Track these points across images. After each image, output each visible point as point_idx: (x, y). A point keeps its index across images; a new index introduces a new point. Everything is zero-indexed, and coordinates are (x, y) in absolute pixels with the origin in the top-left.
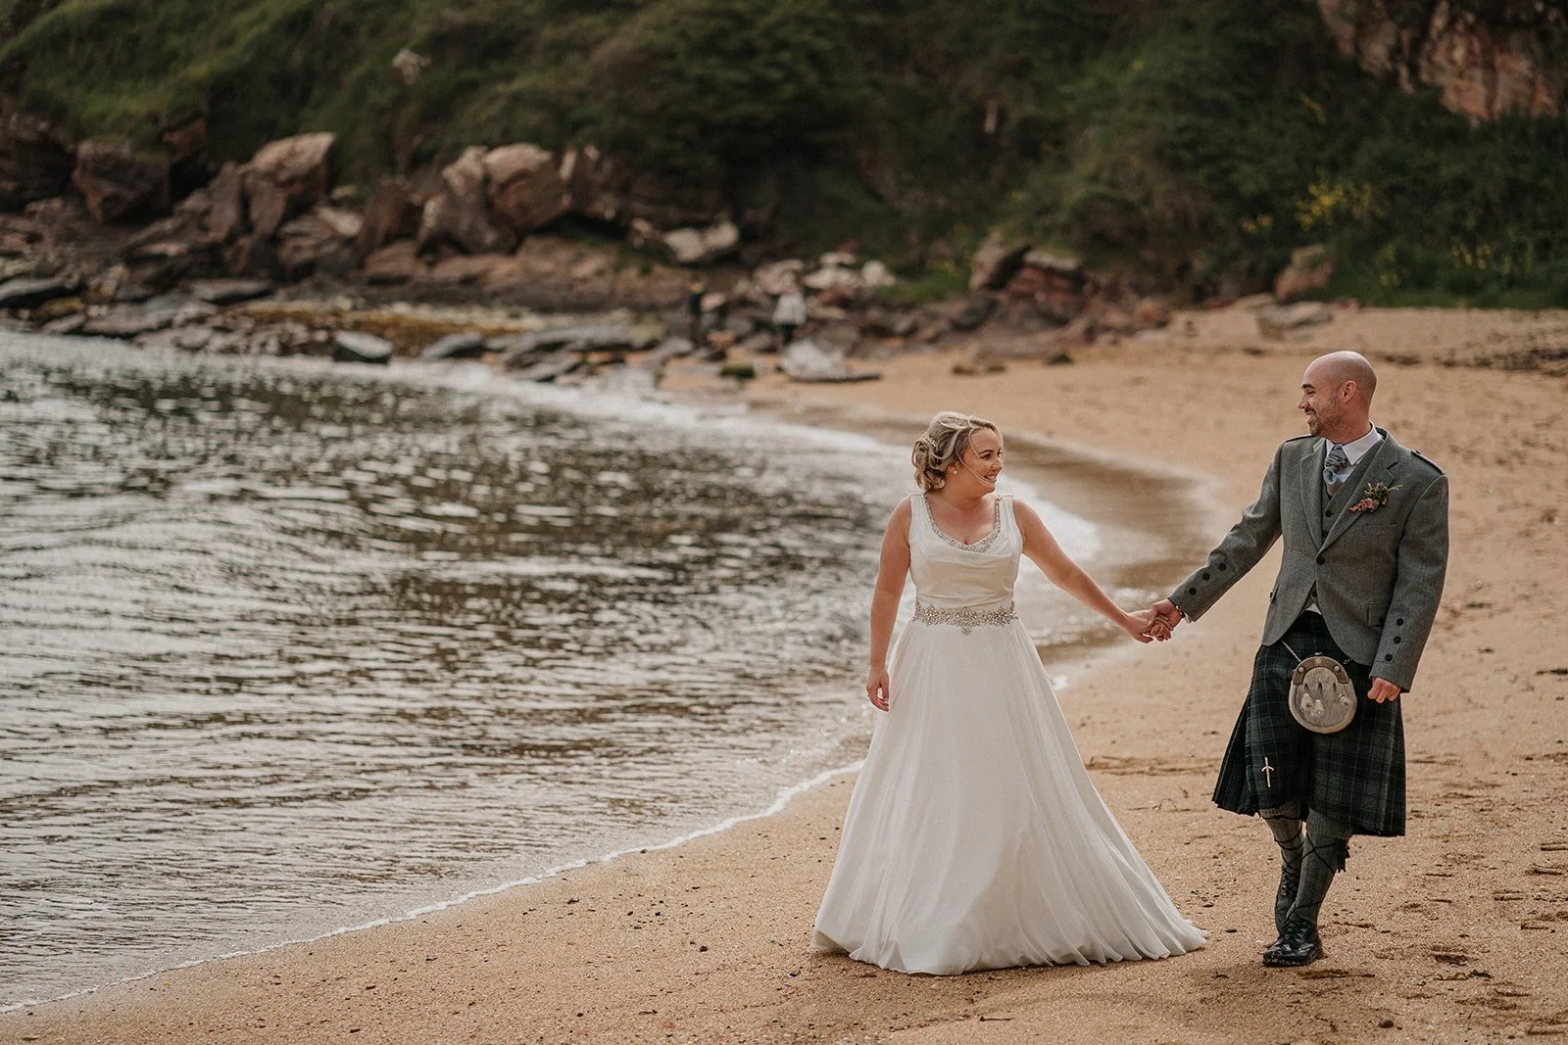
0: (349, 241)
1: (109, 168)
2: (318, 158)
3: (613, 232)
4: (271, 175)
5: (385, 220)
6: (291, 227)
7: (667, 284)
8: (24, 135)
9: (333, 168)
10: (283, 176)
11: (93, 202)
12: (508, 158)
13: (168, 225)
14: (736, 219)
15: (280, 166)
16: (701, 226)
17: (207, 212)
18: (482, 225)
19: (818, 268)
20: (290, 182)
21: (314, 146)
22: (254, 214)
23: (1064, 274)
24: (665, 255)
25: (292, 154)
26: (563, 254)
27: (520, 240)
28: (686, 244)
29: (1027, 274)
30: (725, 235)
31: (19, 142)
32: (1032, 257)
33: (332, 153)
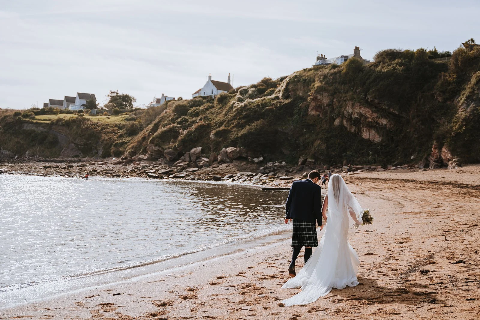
0: (207, 162)
1: (169, 154)
2: (200, 150)
3: (245, 159)
4: (193, 153)
5: (212, 158)
6: (197, 160)
7: (255, 166)
8: (155, 149)
9: (202, 151)
10: (195, 153)
11: (168, 158)
12: (229, 149)
13: (180, 161)
14: (262, 157)
15: (195, 152)
16: (258, 157)
17: (185, 159)
18: (227, 159)
19: (275, 163)
20: (197, 154)
21: (199, 149)
22: (192, 159)
23: (313, 162)
24: (253, 162)
25: (196, 150)
26: (239, 162)
27: (233, 160)
28: (256, 160)
29: (307, 162)
30: (261, 158)
31: (154, 150)
32: (308, 160)
33: (202, 150)
